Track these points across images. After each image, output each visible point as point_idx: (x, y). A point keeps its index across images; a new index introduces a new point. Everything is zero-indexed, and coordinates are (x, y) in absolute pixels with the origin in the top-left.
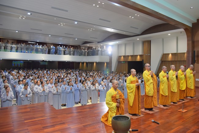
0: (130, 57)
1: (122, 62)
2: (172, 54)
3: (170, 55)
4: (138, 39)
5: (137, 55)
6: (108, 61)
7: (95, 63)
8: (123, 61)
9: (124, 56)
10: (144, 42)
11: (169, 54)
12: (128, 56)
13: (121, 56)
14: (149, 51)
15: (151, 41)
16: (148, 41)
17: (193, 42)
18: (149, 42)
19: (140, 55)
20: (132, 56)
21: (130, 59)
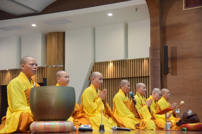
0: (8, 75)
2: (114, 62)
3: (111, 65)
4: (34, 25)
10: (47, 37)
11: (107, 63)
12: (4, 72)
14: (61, 58)
15: (64, 33)
17: (163, 29)
18: (61, 36)
20: (14, 71)
21: (8, 80)
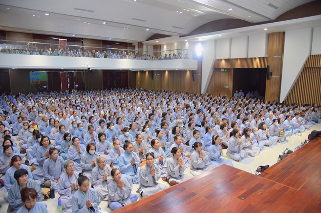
0: (239, 62)
1: (222, 70)
4: (266, 29)
5: (255, 58)
6: (195, 67)
7: (167, 72)
8: (224, 69)
9: (227, 60)
10: (270, 36)
12: (237, 59)
13: (221, 60)
14: (280, 51)
15: (284, 33)
16: (280, 33)
18: (282, 35)
19: (260, 59)
20: (243, 60)
21: (239, 65)
